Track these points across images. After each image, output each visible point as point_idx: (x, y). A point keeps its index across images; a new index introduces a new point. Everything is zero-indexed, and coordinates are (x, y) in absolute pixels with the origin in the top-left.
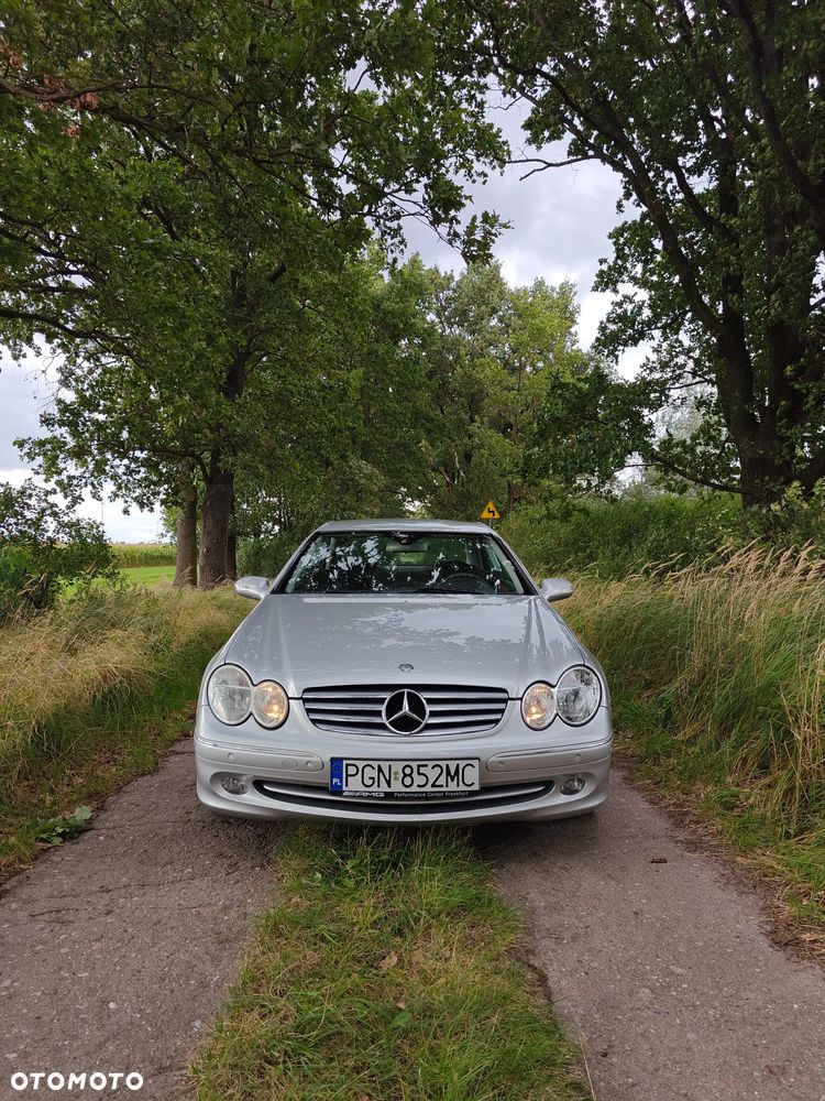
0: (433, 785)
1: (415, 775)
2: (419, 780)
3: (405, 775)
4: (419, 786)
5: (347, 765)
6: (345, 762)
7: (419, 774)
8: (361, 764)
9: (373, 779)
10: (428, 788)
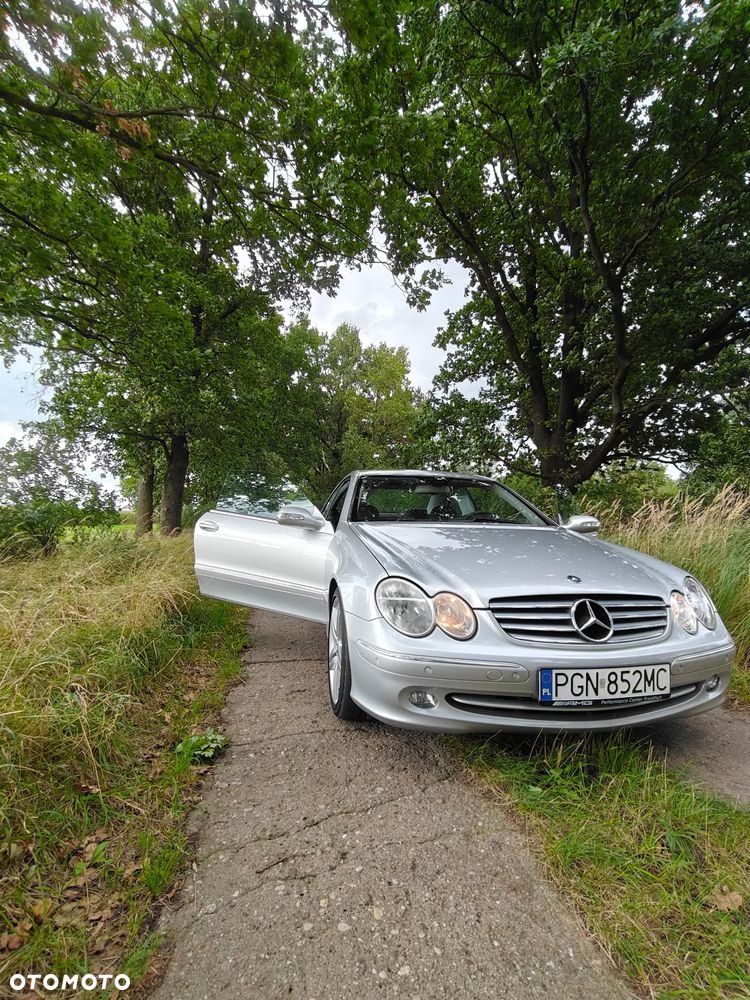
0: (634, 691)
1: (619, 682)
2: (623, 686)
3: (611, 682)
4: (622, 692)
5: (557, 675)
6: (554, 672)
7: (623, 680)
8: (570, 673)
9: (582, 687)
10: (630, 694)
